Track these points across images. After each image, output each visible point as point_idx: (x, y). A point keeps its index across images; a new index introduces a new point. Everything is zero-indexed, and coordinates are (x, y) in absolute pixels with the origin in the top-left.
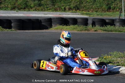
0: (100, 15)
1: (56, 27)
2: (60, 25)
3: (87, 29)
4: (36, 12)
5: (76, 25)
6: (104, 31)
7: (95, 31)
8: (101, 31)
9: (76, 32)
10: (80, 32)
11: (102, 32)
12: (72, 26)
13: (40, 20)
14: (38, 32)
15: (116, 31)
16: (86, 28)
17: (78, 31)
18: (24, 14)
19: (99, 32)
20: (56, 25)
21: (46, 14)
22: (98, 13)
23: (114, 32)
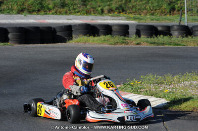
0: (156, 20)
1: (78, 39)
2: (85, 35)
3: (125, 41)
4: (55, 16)
5: (108, 36)
6: (151, 43)
7: (138, 44)
9: (106, 46)
10: (113, 46)
11: (149, 46)
12: (102, 37)
13: (54, 29)
14: (46, 47)
15: (170, 44)
16: (124, 39)
17: (111, 44)
18: (36, 19)
19: (145, 45)
20: (78, 35)
21: (70, 20)
22: (153, 17)
23: (167, 46)
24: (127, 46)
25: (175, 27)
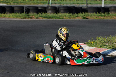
6: (44, 18)
7: (37, 18)
8: (42, 18)
19: (41, 19)
23: (54, 19)
24: (32, 19)
25: (49, 8)
